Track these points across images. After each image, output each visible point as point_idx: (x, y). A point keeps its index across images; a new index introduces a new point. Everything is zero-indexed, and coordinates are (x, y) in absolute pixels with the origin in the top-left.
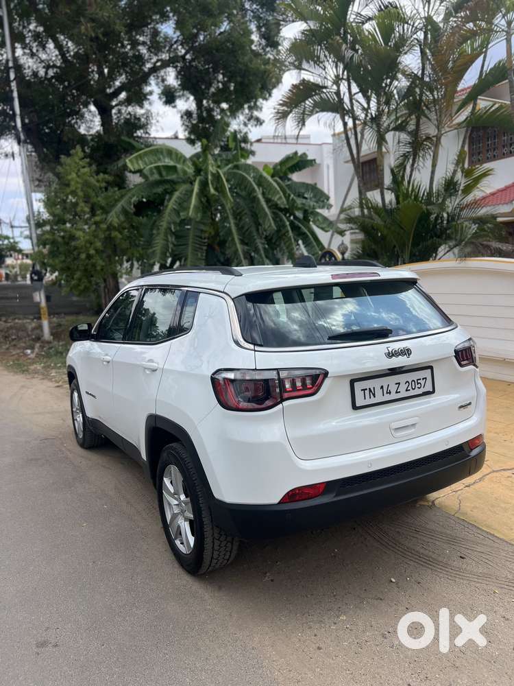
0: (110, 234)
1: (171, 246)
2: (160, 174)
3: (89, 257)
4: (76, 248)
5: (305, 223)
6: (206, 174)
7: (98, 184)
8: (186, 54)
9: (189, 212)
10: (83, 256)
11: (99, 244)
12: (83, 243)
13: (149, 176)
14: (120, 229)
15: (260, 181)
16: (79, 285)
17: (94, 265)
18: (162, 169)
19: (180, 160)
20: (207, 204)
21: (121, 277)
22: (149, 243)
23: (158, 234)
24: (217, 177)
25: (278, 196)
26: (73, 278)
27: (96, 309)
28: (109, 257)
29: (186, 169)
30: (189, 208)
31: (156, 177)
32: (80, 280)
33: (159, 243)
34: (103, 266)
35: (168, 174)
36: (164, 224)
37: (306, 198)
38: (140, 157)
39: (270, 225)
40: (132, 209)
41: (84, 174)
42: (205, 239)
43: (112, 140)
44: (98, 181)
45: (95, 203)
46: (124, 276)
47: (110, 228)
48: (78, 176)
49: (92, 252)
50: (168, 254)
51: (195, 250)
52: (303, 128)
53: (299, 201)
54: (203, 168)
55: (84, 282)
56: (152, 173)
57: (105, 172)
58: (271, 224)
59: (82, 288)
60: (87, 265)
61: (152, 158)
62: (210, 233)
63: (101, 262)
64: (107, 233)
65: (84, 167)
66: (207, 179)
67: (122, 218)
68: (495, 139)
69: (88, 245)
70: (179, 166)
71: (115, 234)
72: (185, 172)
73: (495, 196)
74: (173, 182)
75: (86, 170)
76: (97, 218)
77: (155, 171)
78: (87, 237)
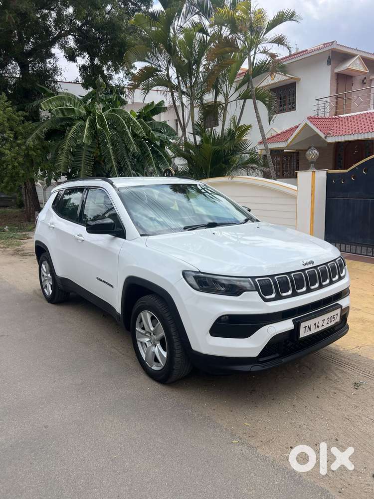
0: (28, 153)
1: (70, 161)
2: (63, 114)
3: (14, 167)
4: (4, 162)
5: (161, 149)
6: (94, 115)
7: (18, 118)
8: (82, 26)
9: (82, 140)
10: (10, 167)
11: (21, 159)
12: (10, 158)
13: (56, 115)
14: (35, 149)
15: (129, 120)
16: (7, 187)
17: (17, 173)
18: (64, 110)
19: (77, 105)
20: (95, 135)
21: (37, 181)
22: (55, 160)
23: (62, 153)
24: (101, 117)
25: (140, 131)
26: (2, 182)
27: (19, 204)
28: (28, 168)
29: (81, 110)
30: (83, 137)
31: (60, 115)
32: (8, 183)
33: (63, 159)
34: (23, 174)
35: (68, 115)
36: (66, 147)
37: (162, 133)
38: (50, 102)
40: (43, 136)
41: (8, 111)
42: (93, 157)
43: (29, 86)
44: (18, 116)
45: (17, 132)
46: (39, 181)
47: (28, 148)
48: (5, 113)
49: (16, 164)
50: (69, 167)
51: (86, 164)
52: (148, 94)
53: (156, 135)
54: (92, 111)
55: (11, 184)
56: (58, 113)
57: (23, 110)
58: (134, 149)
59: (9, 188)
60: (12, 173)
61: (58, 103)
62: (97, 154)
63: (22, 172)
64: (26, 152)
65: (8, 107)
66: (95, 118)
67: (36, 142)
68: (284, 99)
69: (13, 160)
70: (76, 109)
71: (31, 153)
72: (80, 113)
73: (279, 136)
74: (71, 119)
75: (10, 108)
76: (19, 142)
77: (59, 111)
78: (13, 155)
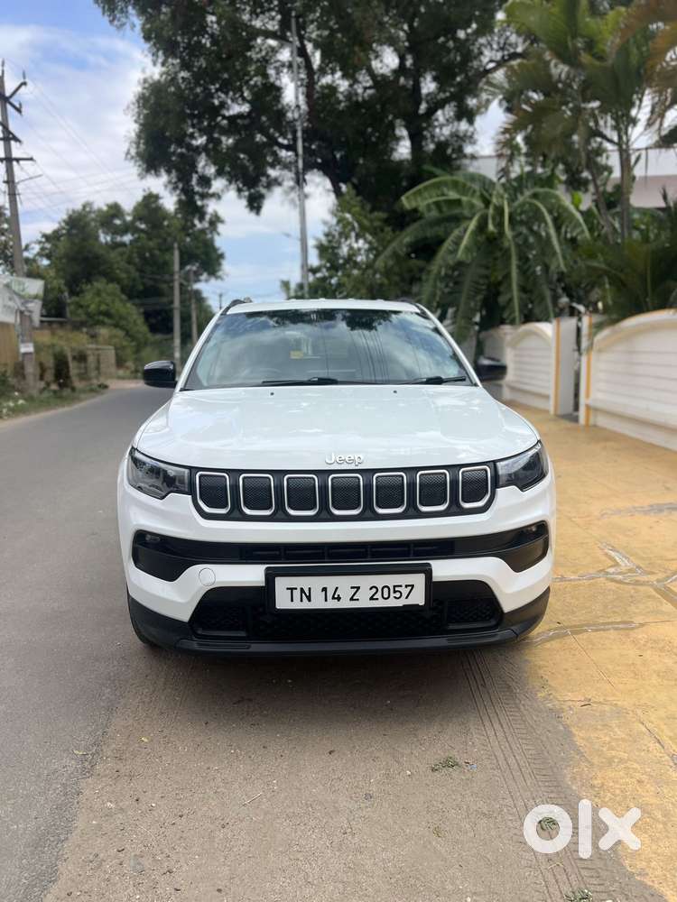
1: (439, 293)
2: (440, 210)
7: (369, 224)
13: (426, 213)
15: (559, 212)
18: (443, 204)
19: (468, 191)
23: (428, 279)
24: (499, 210)
25: (578, 230)
29: (475, 201)
30: (460, 248)
31: (434, 214)
35: (448, 210)
36: (434, 269)
38: (421, 191)
39: (559, 266)
40: (403, 252)
50: (435, 304)
51: (469, 298)
56: (430, 211)
61: (434, 192)
67: (391, 262)
70: (464, 199)
72: (472, 205)
74: (456, 219)
77: (433, 207)
